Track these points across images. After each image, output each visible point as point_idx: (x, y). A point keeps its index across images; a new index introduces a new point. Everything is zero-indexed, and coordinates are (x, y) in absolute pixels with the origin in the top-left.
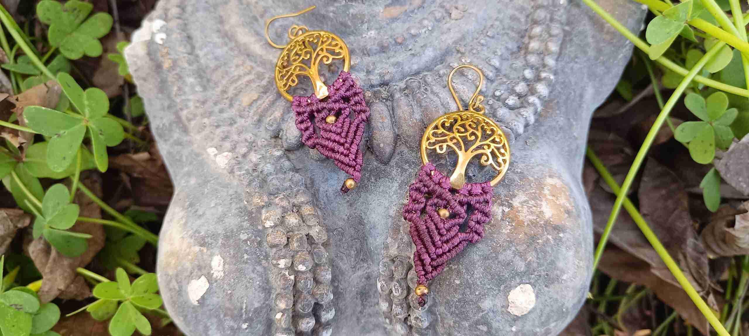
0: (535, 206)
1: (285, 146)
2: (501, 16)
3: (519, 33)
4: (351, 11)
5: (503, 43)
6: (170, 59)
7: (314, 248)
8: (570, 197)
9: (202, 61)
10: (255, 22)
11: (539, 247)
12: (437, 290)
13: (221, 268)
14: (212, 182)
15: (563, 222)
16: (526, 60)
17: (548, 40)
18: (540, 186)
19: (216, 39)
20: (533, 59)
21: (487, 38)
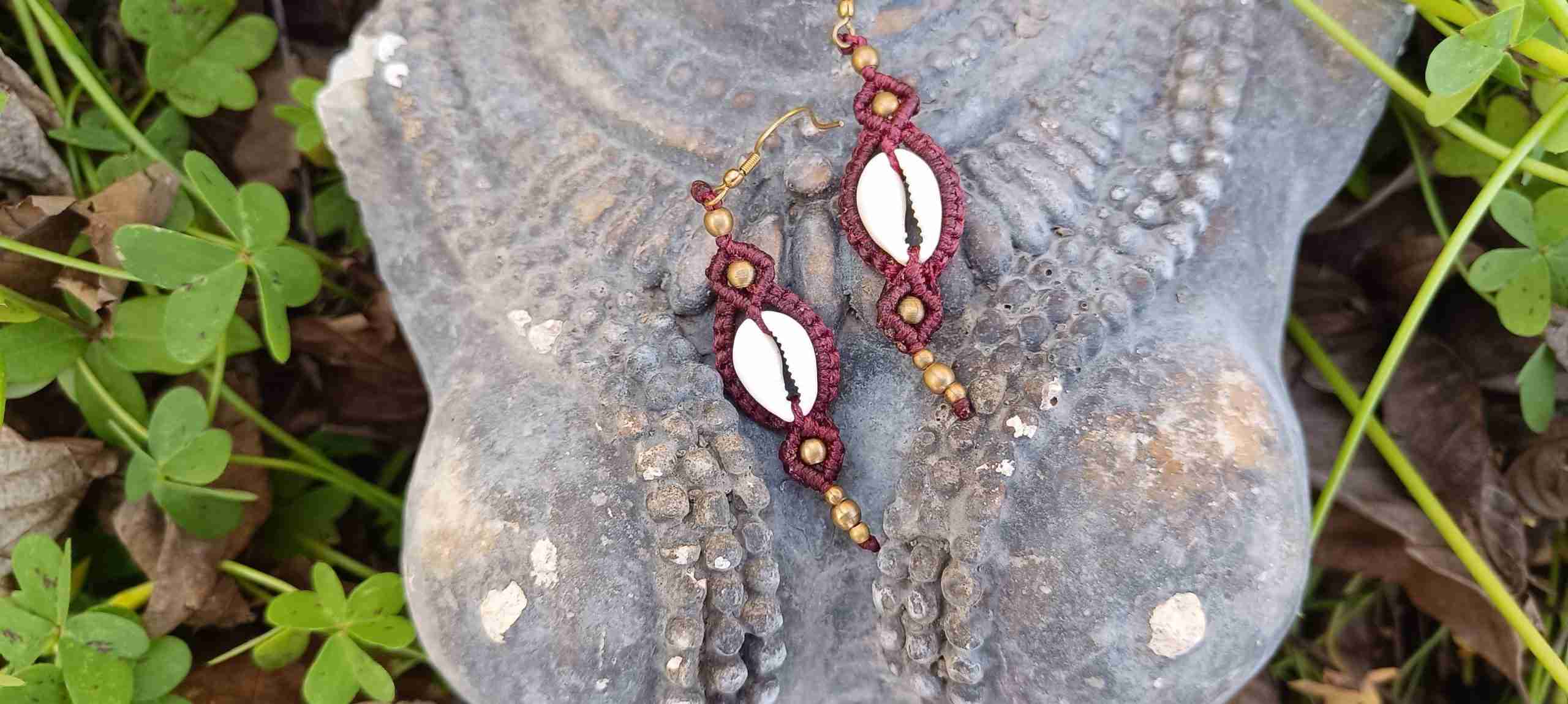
0: (1202, 432)
1: (674, 307)
2: (1119, 30)
3: (1154, 65)
4: (809, 19)
5: (1125, 87)
6: (418, 119)
7: (745, 521)
8: (1269, 410)
9: (488, 123)
10: (598, 41)
11: (1212, 516)
12: (1002, 607)
13: (551, 566)
14: (523, 382)
15: (1258, 464)
16: (1172, 123)
17: (1217, 80)
18: (1211, 390)
19: (515, 75)
20: (1188, 121)
21: (1091, 77)
